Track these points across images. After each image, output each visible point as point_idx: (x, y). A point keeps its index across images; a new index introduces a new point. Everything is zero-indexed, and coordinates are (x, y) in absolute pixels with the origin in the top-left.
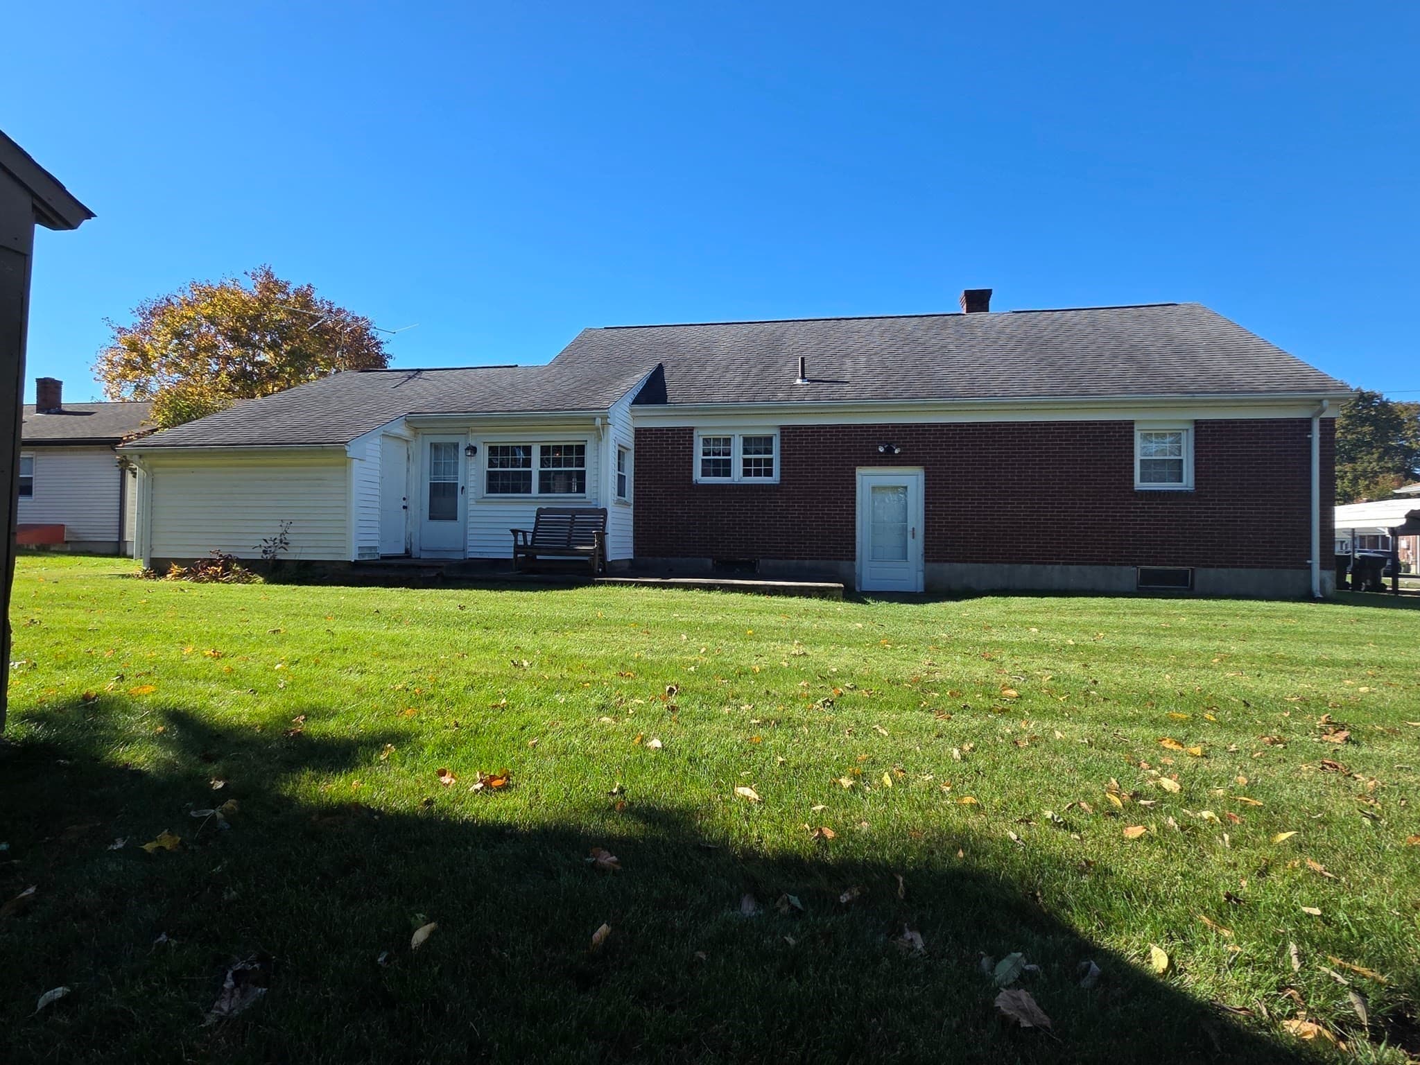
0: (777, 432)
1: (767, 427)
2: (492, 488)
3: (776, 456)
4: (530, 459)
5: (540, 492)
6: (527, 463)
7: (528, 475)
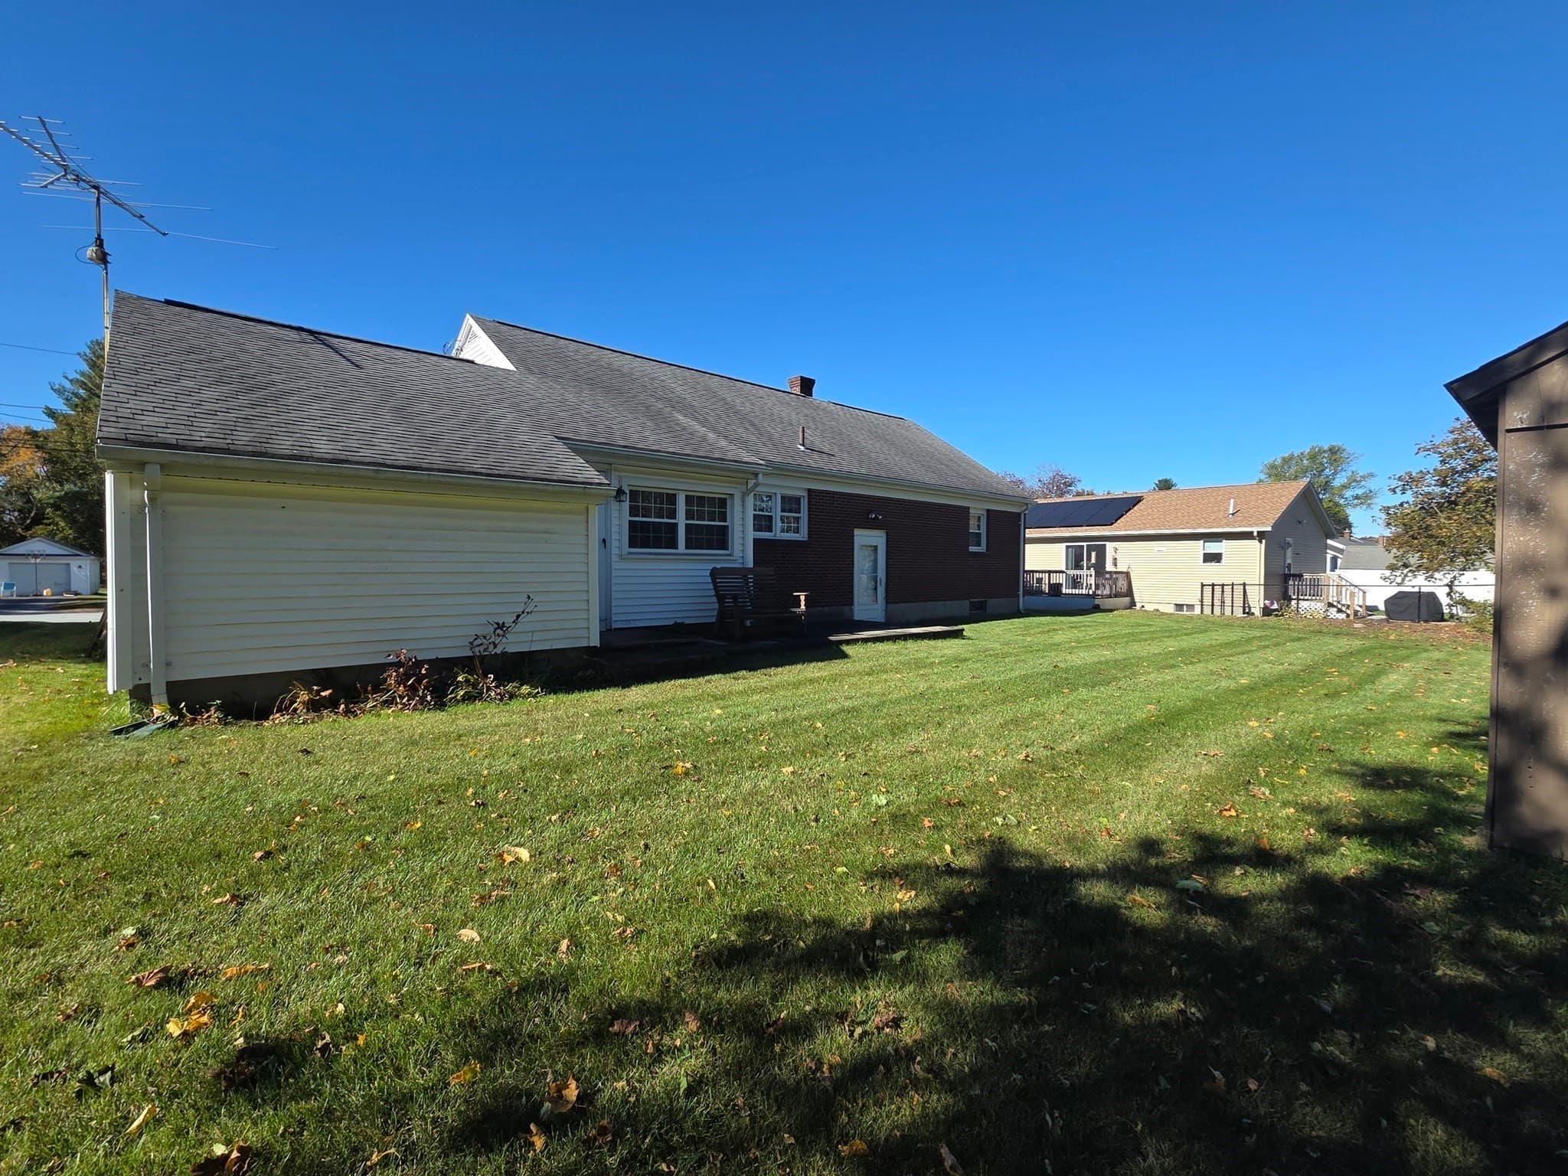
0: (805, 494)
1: (798, 488)
2: (633, 543)
3: (804, 514)
4: (675, 509)
5: (687, 548)
6: (672, 514)
7: (674, 527)
